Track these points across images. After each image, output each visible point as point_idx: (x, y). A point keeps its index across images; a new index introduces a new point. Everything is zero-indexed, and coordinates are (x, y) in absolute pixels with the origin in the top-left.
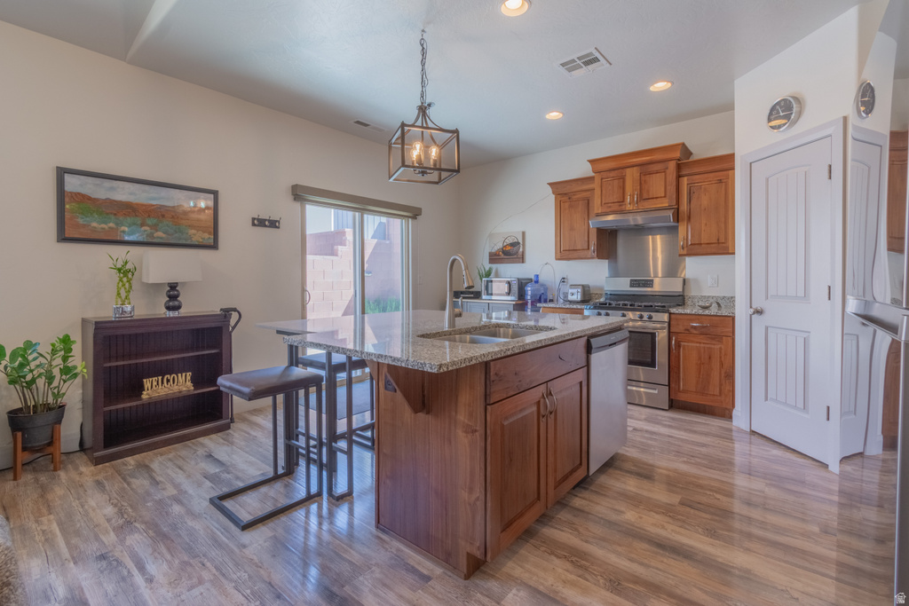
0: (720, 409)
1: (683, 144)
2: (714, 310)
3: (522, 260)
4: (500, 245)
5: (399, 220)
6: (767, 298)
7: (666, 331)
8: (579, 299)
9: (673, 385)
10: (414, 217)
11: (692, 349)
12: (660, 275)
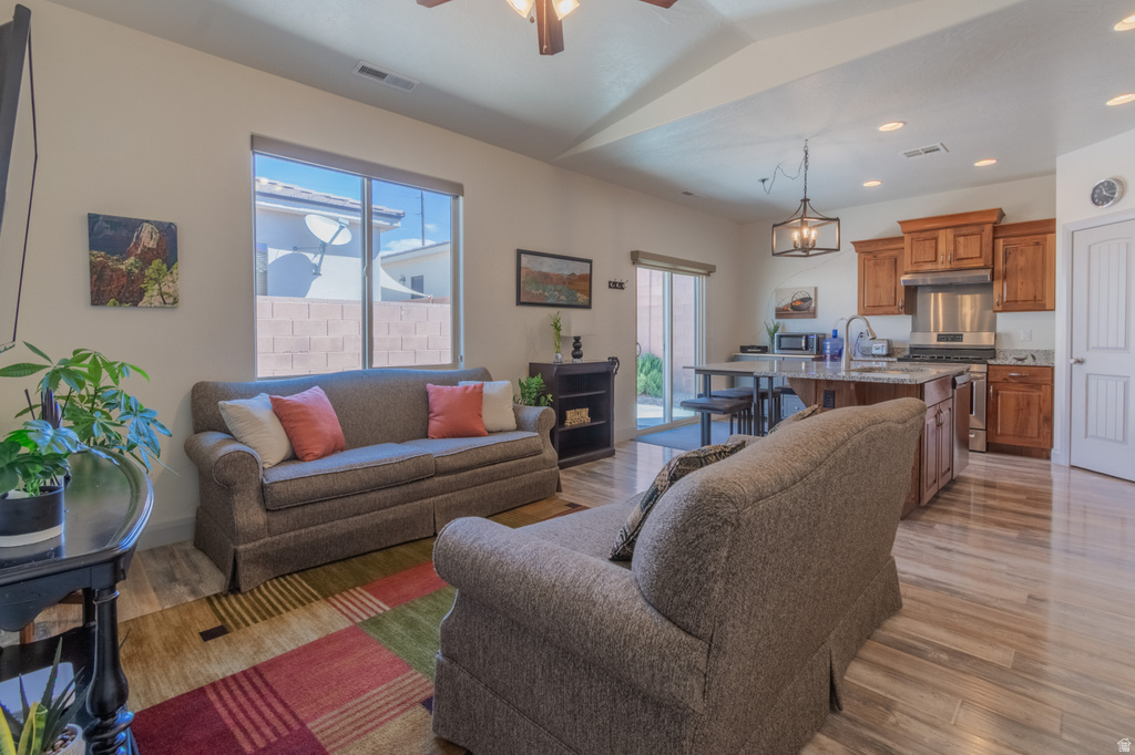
0: (1038, 449)
1: (1001, 209)
2: (1029, 362)
3: (813, 314)
4: (788, 301)
5: (661, 272)
6: (1088, 349)
7: (985, 380)
8: (885, 352)
9: (990, 430)
10: (708, 274)
11: (1009, 398)
12: (968, 330)
